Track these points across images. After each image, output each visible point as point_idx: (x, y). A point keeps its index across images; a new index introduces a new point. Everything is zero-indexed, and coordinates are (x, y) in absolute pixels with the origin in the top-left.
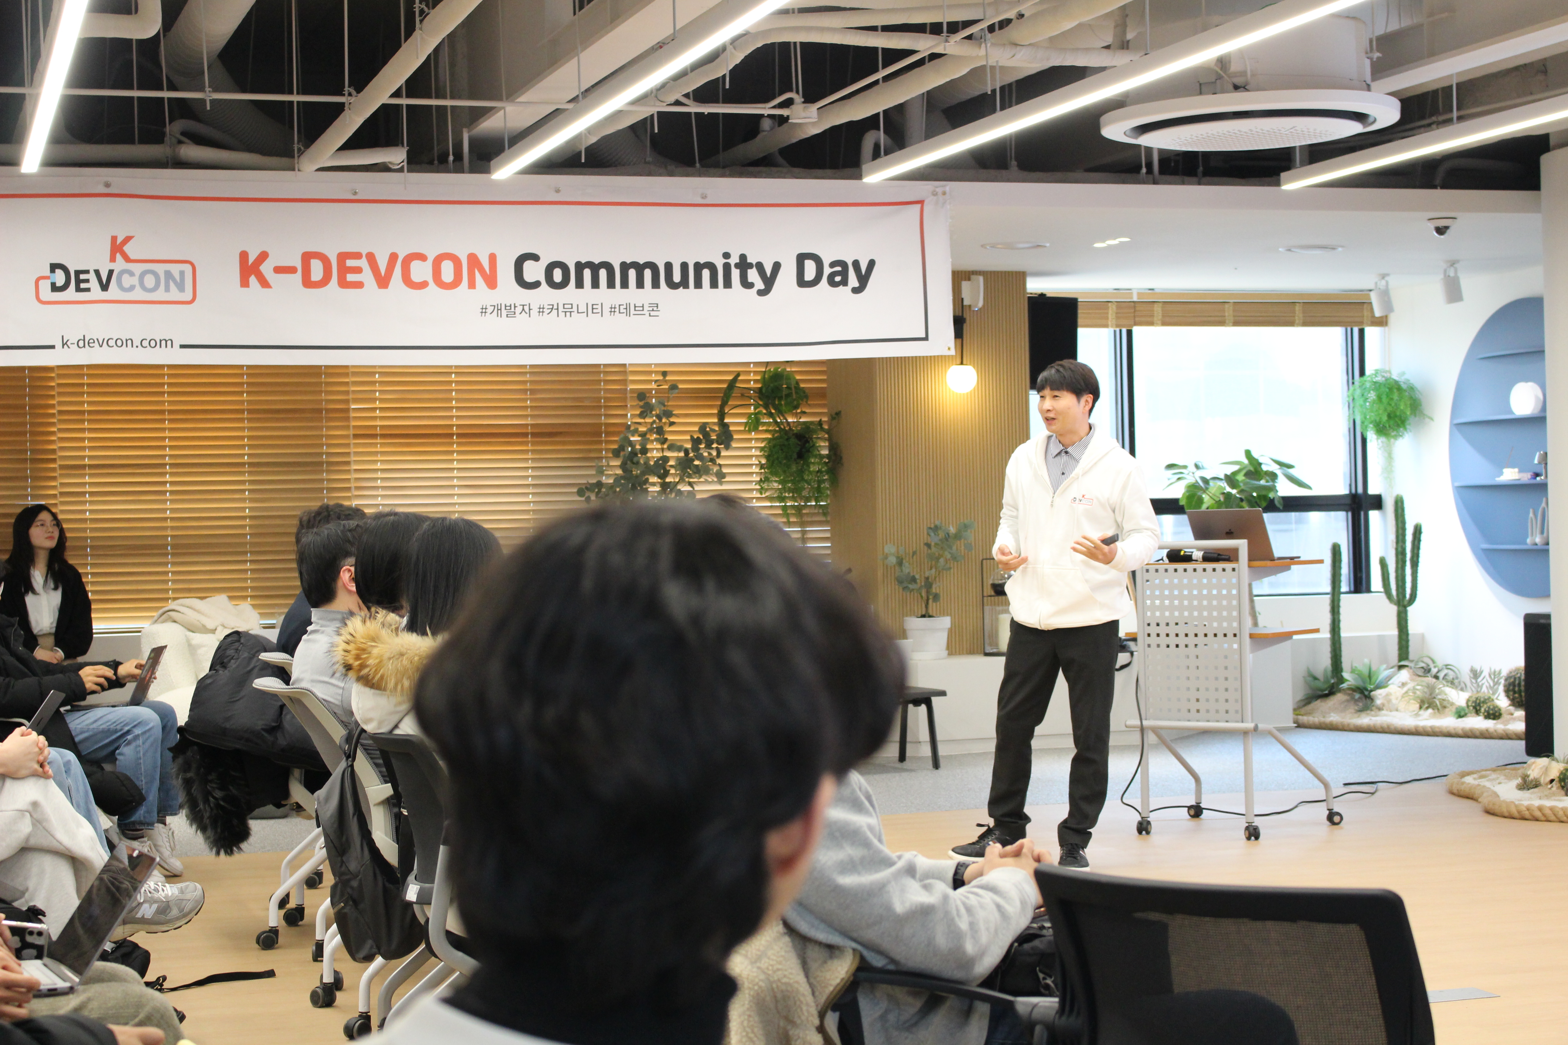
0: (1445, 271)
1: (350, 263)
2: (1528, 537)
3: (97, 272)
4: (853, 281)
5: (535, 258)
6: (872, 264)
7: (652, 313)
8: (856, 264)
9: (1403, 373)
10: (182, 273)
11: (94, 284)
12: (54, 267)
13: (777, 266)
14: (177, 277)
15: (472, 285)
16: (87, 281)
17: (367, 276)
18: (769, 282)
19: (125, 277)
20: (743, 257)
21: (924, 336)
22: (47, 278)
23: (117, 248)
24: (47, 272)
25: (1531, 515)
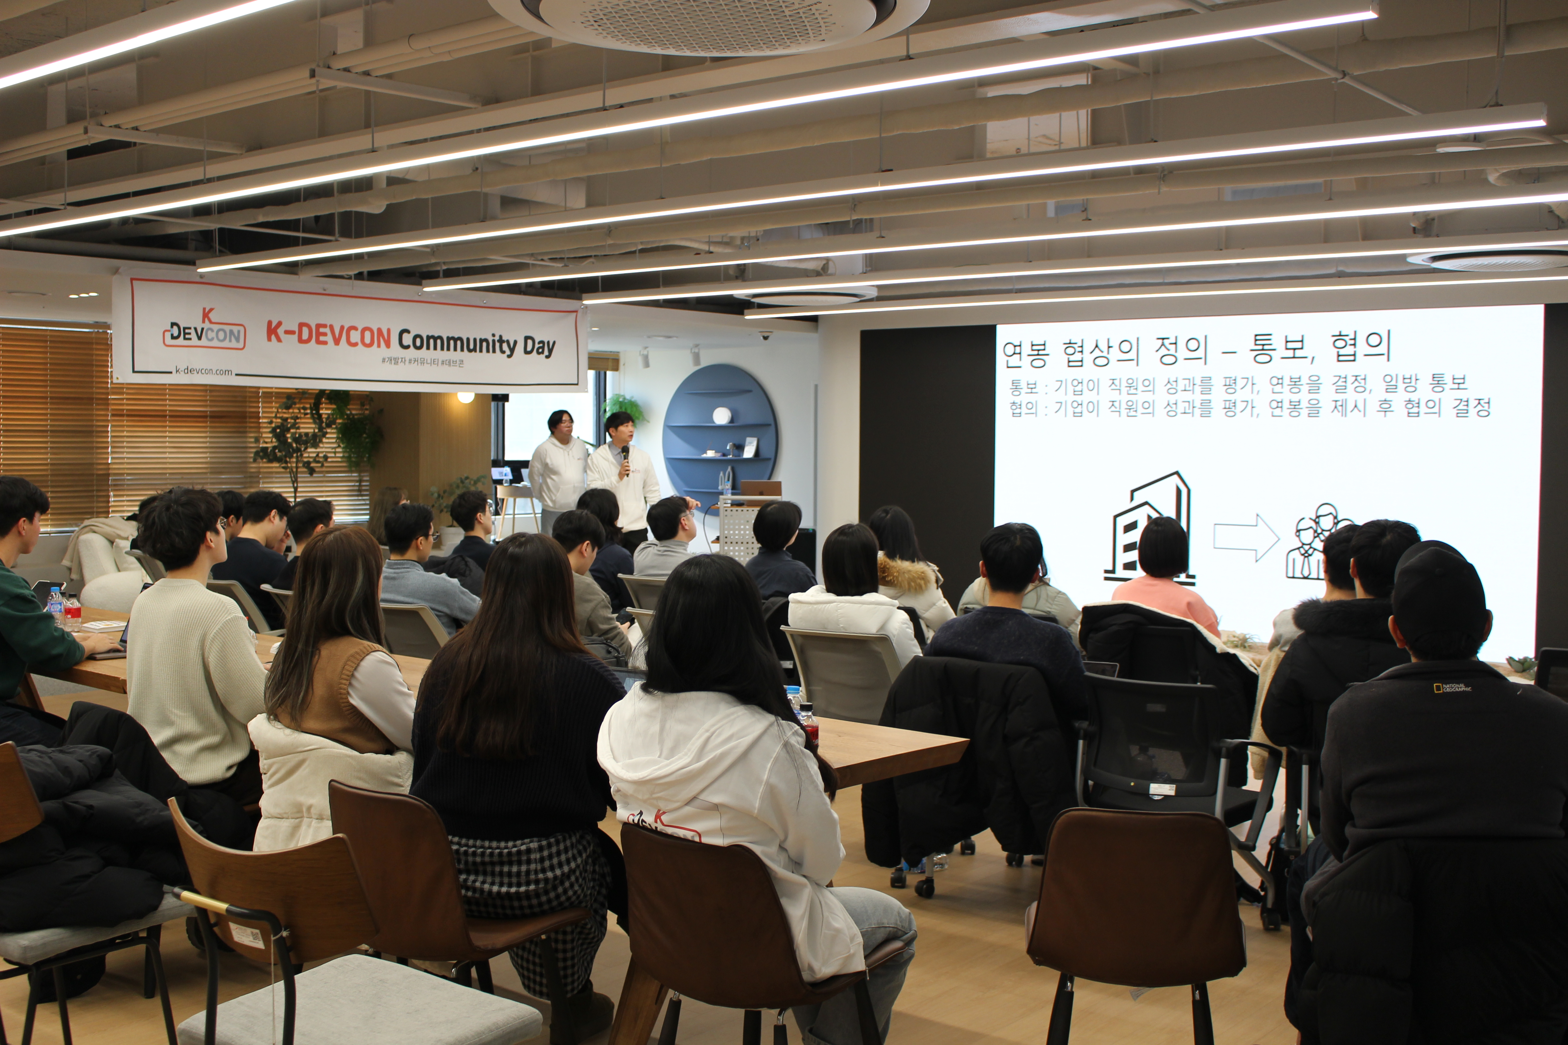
0: (691, 349)
1: (322, 330)
2: (718, 486)
3: (196, 329)
4: (546, 353)
5: (408, 331)
6: (554, 343)
7: (461, 365)
8: (548, 342)
9: (632, 397)
10: (239, 332)
11: (193, 336)
12: (173, 324)
13: (515, 342)
14: (236, 334)
15: (379, 346)
16: (190, 334)
17: (329, 338)
18: (512, 350)
19: (209, 332)
20: (501, 337)
21: (576, 382)
22: (169, 331)
23: (206, 315)
24: (169, 327)
25: (721, 474)
